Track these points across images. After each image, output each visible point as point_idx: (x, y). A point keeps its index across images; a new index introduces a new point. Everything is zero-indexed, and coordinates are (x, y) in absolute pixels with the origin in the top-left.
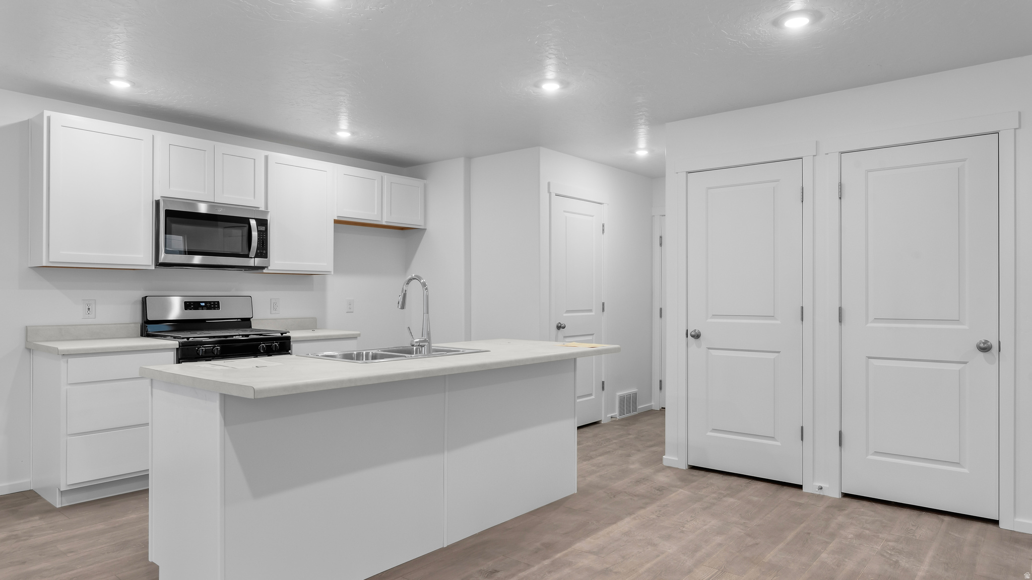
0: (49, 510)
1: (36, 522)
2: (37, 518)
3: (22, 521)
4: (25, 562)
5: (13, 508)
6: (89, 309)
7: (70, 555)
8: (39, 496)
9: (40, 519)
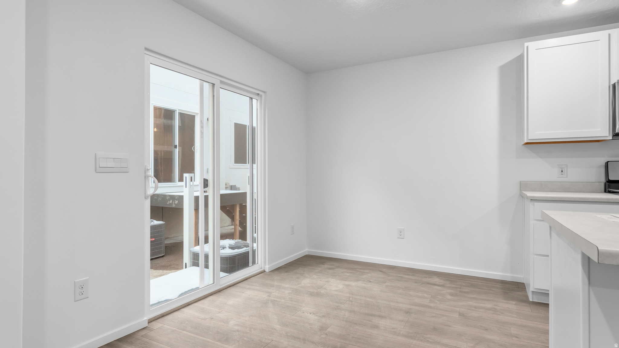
0: (525, 301)
1: (512, 306)
2: (514, 303)
3: (505, 301)
4: (487, 330)
5: (507, 291)
6: (562, 171)
7: (514, 339)
8: (525, 289)
9: (516, 304)
